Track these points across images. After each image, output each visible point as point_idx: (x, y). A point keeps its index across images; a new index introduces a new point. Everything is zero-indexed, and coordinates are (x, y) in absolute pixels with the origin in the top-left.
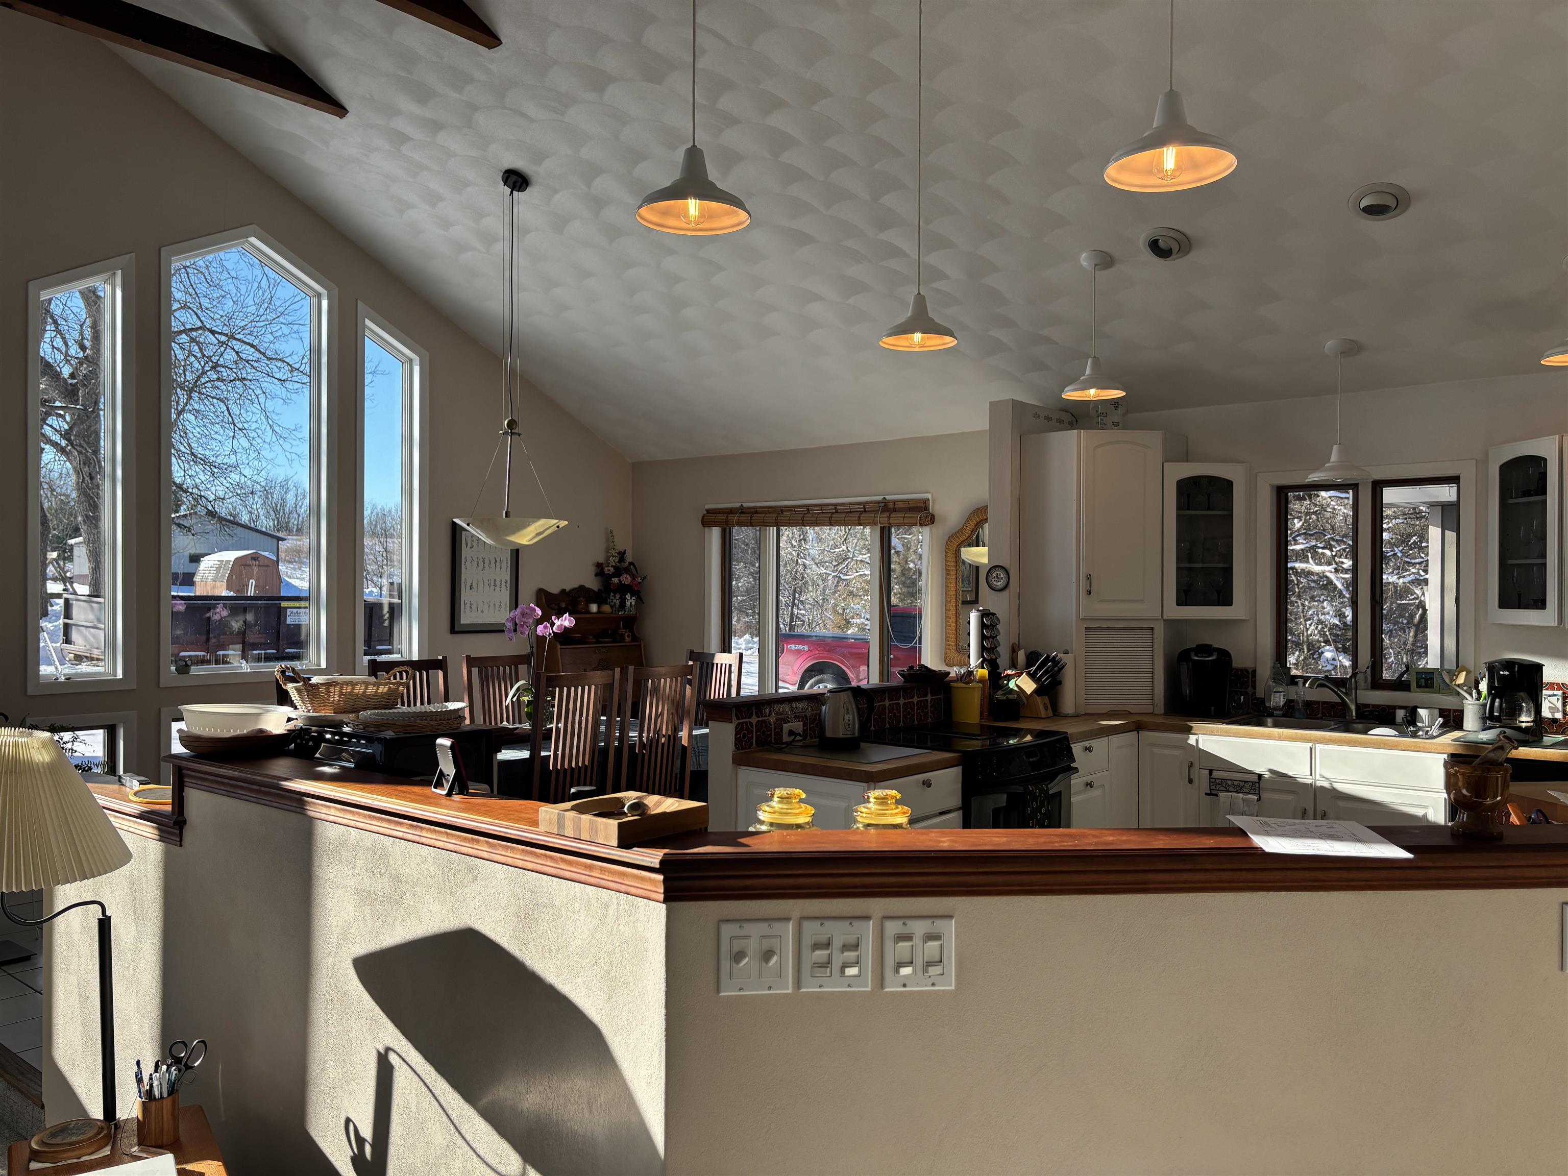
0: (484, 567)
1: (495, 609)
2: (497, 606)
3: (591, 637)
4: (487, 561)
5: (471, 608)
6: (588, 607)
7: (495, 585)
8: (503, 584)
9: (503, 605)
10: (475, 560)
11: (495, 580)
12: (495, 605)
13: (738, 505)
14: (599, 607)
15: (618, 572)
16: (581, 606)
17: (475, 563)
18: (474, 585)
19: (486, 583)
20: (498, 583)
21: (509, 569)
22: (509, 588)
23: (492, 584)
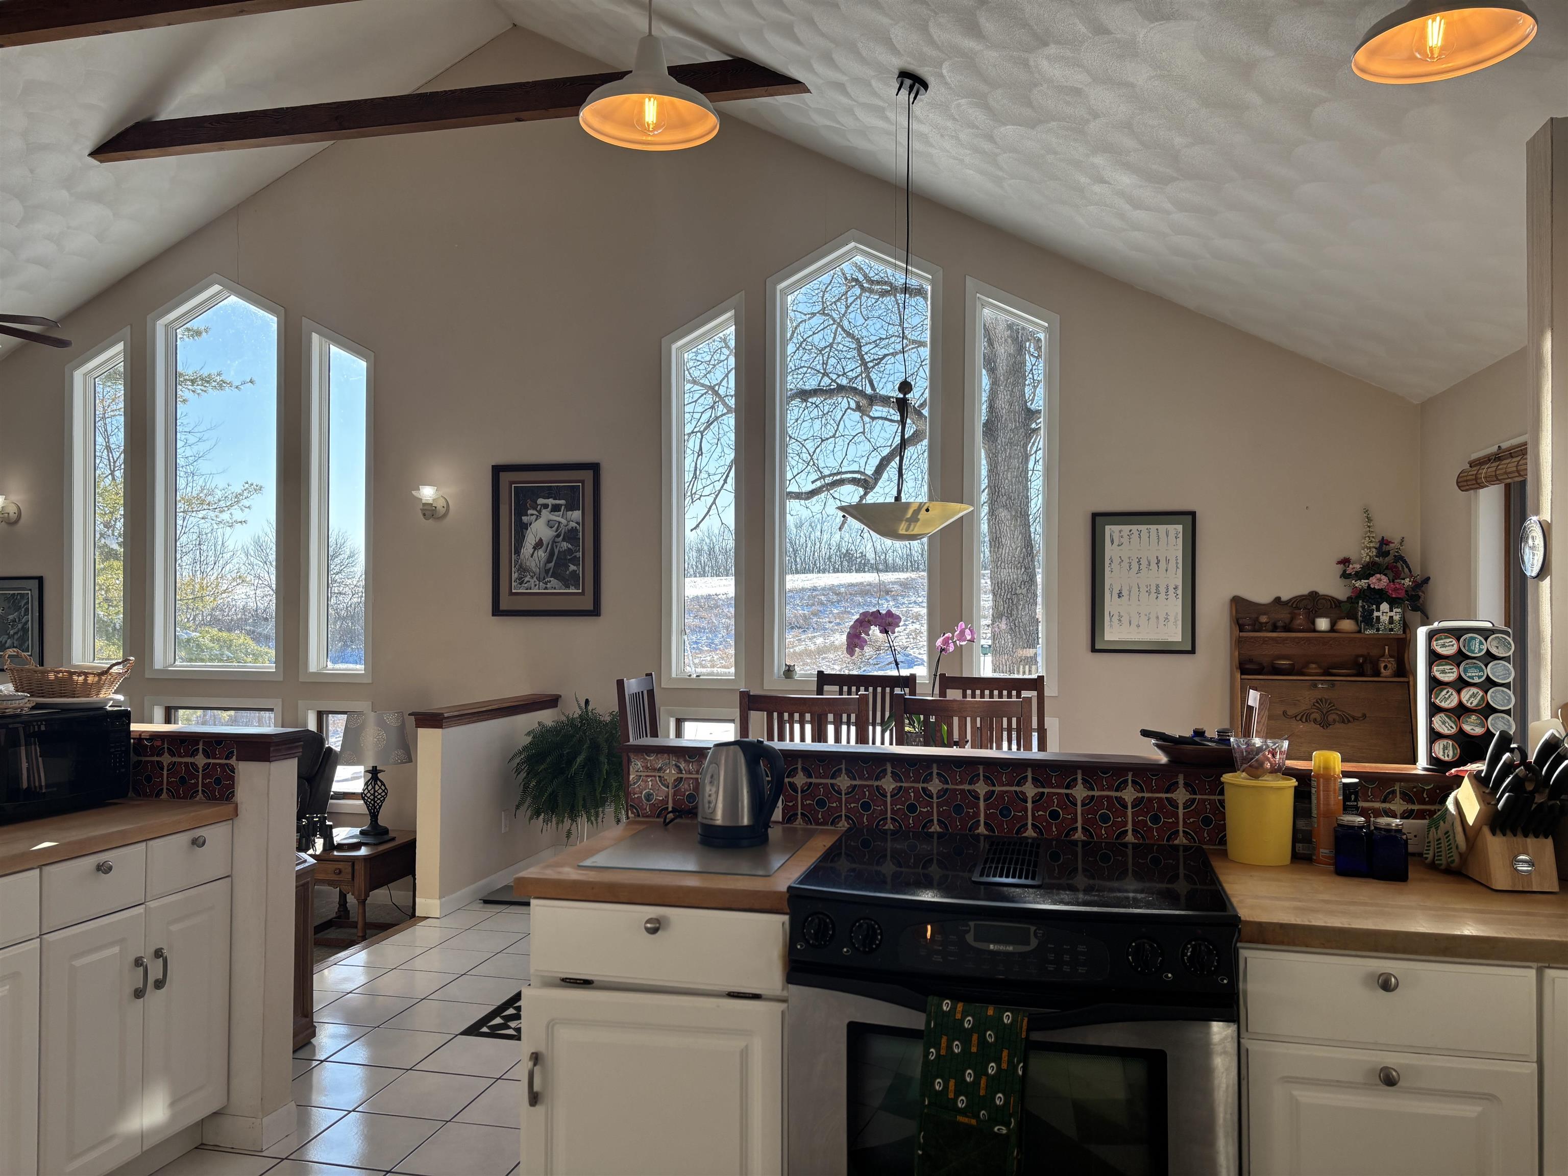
0: (1139, 570)
1: (1158, 623)
2: (1162, 619)
3: (1314, 666)
4: (1144, 562)
5: (1120, 620)
6: (1313, 623)
7: (1158, 592)
8: (1171, 590)
9: (1171, 618)
10: (1126, 561)
11: (1157, 586)
12: (1157, 618)
13: (1494, 449)
14: (1333, 624)
15: (1368, 570)
16: (1298, 622)
17: (1125, 565)
18: (1125, 593)
19: (1143, 589)
20: (1162, 589)
21: (1180, 571)
22: (1180, 596)
23: (1153, 590)
